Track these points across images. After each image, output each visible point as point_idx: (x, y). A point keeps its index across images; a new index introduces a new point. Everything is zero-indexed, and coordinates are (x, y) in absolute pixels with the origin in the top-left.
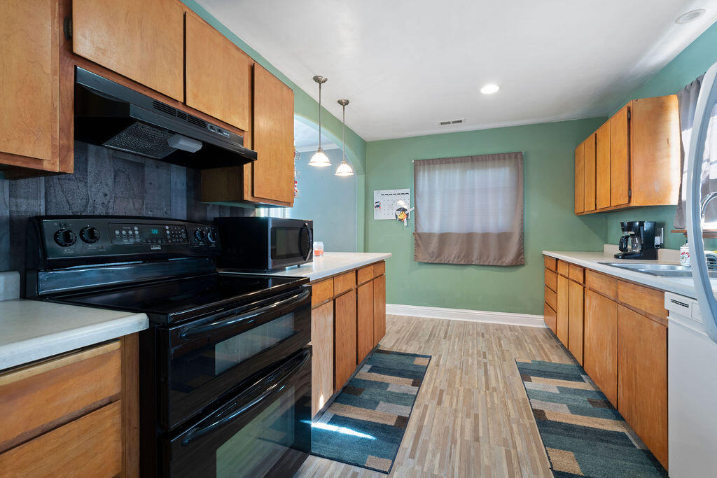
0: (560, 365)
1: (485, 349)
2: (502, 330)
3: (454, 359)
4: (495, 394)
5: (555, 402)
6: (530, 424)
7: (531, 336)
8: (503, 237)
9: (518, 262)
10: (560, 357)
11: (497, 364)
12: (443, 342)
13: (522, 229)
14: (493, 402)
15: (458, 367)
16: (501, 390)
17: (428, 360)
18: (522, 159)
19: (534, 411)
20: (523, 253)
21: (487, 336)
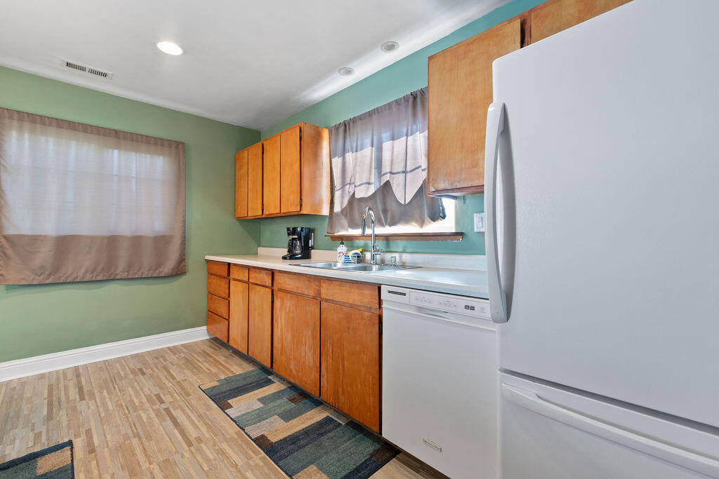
0: (245, 374)
1: (156, 390)
2: (163, 357)
3: (117, 426)
4: (203, 446)
5: (267, 418)
6: (261, 459)
7: (200, 353)
8: (161, 242)
9: (179, 271)
10: (240, 366)
11: (182, 404)
12: (82, 406)
13: (184, 232)
14: (208, 460)
15: (131, 434)
16: (207, 436)
17: (67, 451)
18: (184, 151)
19: (255, 440)
20: (184, 260)
21: (148, 371)
